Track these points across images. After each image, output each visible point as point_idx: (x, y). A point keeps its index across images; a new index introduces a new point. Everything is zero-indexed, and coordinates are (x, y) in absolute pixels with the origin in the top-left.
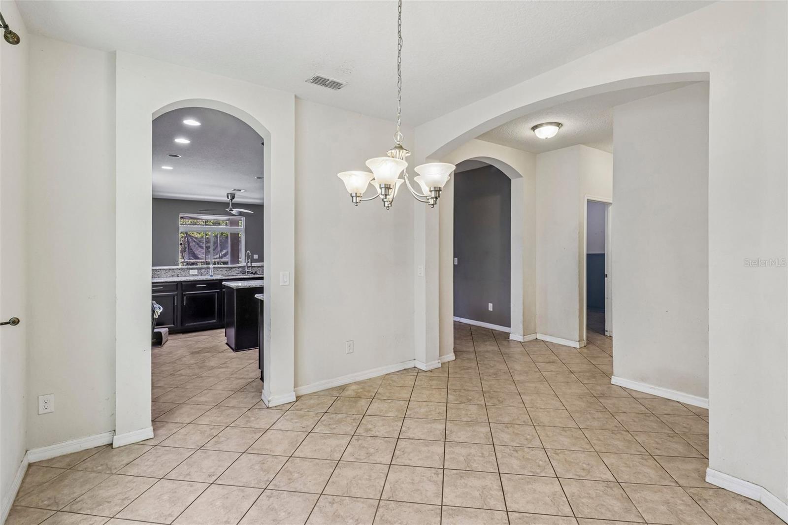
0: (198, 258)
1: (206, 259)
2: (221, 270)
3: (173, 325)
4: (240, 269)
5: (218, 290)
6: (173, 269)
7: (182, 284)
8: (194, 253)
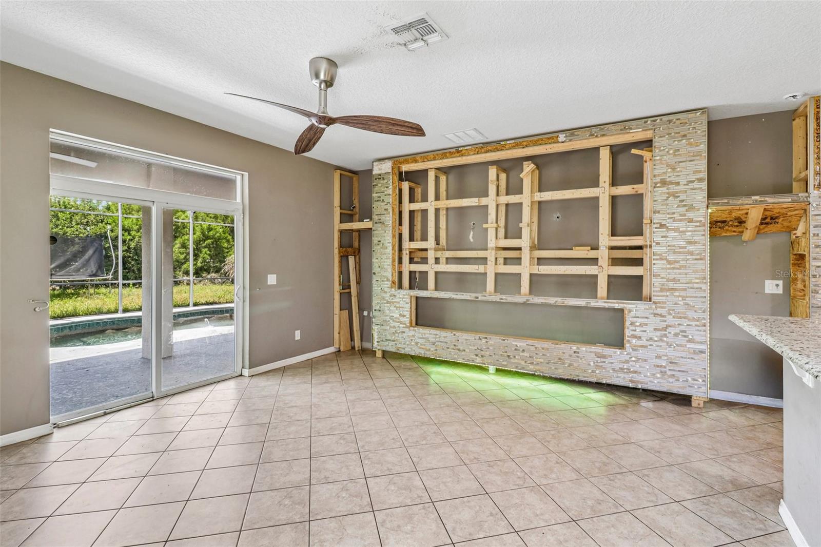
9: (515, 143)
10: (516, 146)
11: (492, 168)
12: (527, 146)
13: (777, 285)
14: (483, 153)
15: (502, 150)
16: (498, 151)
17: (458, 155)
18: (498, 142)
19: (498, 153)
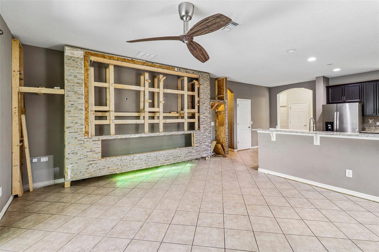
9: (160, 66)
10: (160, 67)
11: (147, 74)
12: (164, 69)
14: (145, 65)
15: (154, 67)
16: (153, 67)
17: (133, 62)
18: (153, 63)
19: (152, 68)
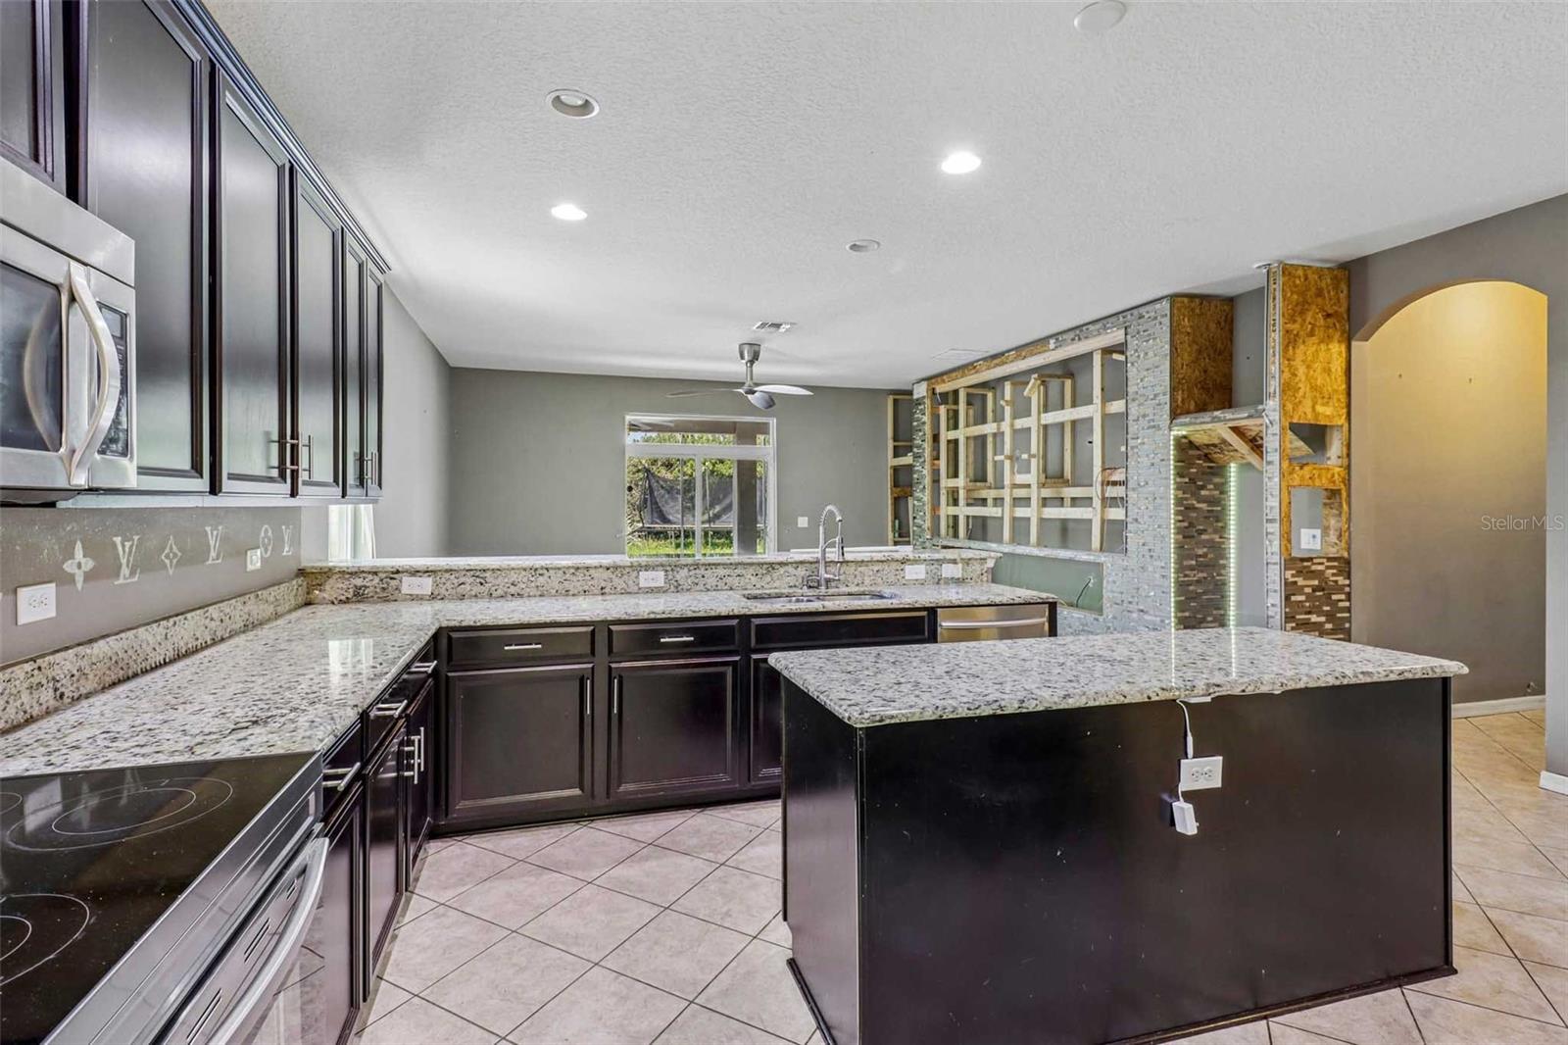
0: (666, 521)
1: (683, 524)
2: (738, 571)
3: (577, 792)
4: (802, 572)
5: (737, 658)
6: (588, 568)
7: (610, 632)
8: (661, 511)
9: (1016, 353)
10: (1017, 357)
11: (1007, 385)
12: (1025, 357)
13: (1314, 537)
18: (1003, 354)
19: (1011, 365)
